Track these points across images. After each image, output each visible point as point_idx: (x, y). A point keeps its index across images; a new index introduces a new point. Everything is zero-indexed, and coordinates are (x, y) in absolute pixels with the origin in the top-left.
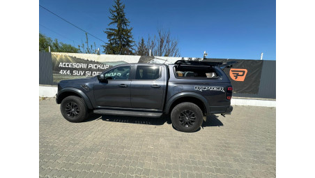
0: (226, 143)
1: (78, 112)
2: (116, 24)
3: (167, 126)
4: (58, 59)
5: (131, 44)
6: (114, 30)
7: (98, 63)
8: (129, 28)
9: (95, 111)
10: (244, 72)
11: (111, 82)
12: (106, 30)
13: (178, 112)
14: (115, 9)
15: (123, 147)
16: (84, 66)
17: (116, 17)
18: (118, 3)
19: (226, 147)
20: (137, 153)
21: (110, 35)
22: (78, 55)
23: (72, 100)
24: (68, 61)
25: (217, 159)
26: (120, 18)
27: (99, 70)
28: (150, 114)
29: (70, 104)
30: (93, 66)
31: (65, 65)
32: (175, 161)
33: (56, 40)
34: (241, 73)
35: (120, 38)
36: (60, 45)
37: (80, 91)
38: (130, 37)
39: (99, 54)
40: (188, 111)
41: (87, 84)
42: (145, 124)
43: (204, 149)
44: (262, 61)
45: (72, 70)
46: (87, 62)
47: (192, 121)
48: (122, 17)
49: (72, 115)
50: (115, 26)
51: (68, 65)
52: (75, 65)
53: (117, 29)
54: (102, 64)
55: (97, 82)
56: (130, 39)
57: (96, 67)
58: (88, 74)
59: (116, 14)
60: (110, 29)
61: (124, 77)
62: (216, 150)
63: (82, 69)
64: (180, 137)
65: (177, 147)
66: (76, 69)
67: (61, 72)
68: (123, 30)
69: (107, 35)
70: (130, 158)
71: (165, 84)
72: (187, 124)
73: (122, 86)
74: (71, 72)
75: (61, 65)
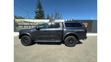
0: (87, 50)
1: (28, 42)
2: (38, 9)
3: (63, 45)
4: (18, 22)
5: (44, 16)
6: (38, 11)
7: (33, 23)
8: (43, 10)
9: (35, 41)
10: (86, 24)
11: (41, 30)
12: (35, 11)
13: (67, 40)
14: (38, 3)
15: (49, 55)
16: (28, 24)
17: (38, 6)
18: (39, 1)
19: (87, 52)
20: (55, 57)
21: (36, 13)
22: (25, 20)
23: (26, 37)
24: (22, 22)
25: (86, 57)
26: (40, 7)
27: (34, 25)
28: (57, 41)
29: (25, 39)
30: (32, 24)
31: (20, 24)
32: (70, 59)
33: (16, 15)
34: (85, 25)
35: (40, 14)
36: (17, 17)
37: (28, 34)
38: (44, 13)
39: (34, 19)
40: (71, 39)
41: (31, 31)
42: (55, 45)
43: (80, 53)
44: (92, 20)
45: (23, 26)
46: (29, 22)
47: (73, 43)
48: (40, 6)
49: (26, 43)
50: (38, 10)
51: (22, 24)
52: (25, 24)
53: (39, 10)
54: (35, 23)
55: (35, 30)
56: (44, 14)
57: (33, 24)
58: (30, 27)
59: (38, 5)
60: (36, 11)
61: (44, 28)
62: (84, 53)
63: (27, 25)
64: (69, 49)
65: (69, 53)
66: (25, 25)
67: (19, 27)
68: (41, 11)
69: (35, 13)
70: (53, 60)
71: (62, 29)
72: (71, 44)
73: (46, 31)
74: (23, 27)
75: (19, 24)
